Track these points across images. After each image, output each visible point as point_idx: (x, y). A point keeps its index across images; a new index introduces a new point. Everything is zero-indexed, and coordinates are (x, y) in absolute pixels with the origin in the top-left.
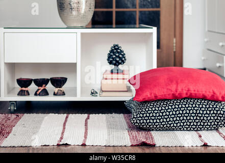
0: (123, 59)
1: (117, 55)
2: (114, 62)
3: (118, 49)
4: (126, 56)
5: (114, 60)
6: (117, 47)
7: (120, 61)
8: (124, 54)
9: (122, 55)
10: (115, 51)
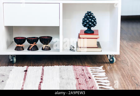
0: (95, 23)
1: (90, 20)
2: (88, 25)
3: (91, 15)
4: (97, 20)
5: (87, 24)
6: (89, 14)
7: (92, 25)
8: (95, 19)
9: (94, 20)
10: (89, 17)
